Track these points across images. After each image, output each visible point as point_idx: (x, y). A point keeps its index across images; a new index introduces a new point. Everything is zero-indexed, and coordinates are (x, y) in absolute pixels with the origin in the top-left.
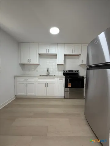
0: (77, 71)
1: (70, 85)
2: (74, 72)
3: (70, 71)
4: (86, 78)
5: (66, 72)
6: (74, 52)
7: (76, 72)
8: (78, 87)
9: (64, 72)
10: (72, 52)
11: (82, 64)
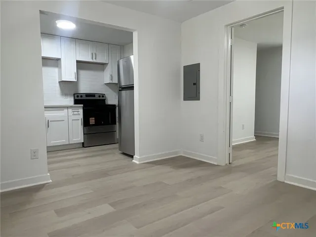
0: (103, 96)
1: (92, 121)
2: (97, 97)
3: (88, 95)
4: (119, 106)
5: (80, 98)
6: (96, 59)
7: (101, 98)
8: (107, 123)
9: (76, 98)
10: (92, 58)
11: (111, 82)
